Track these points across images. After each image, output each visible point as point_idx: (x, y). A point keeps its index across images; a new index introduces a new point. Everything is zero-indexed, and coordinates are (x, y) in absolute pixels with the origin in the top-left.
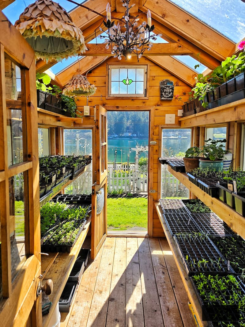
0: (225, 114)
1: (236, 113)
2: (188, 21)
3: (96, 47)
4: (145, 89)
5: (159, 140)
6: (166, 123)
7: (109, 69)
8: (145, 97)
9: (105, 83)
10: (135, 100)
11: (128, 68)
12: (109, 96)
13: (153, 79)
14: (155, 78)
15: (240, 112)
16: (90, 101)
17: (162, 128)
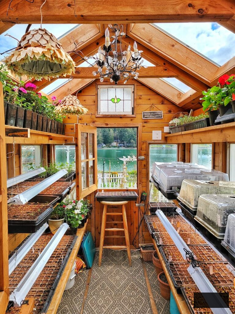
0: (211, 135)
1: (223, 135)
2: (173, 46)
3: (86, 71)
4: (133, 108)
5: (147, 156)
6: (153, 139)
7: (98, 89)
8: (133, 114)
9: (95, 102)
10: (123, 118)
11: (116, 88)
12: (98, 114)
13: (140, 98)
14: (141, 97)
15: (227, 134)
16: (80, 119)
17: (150, 144)
